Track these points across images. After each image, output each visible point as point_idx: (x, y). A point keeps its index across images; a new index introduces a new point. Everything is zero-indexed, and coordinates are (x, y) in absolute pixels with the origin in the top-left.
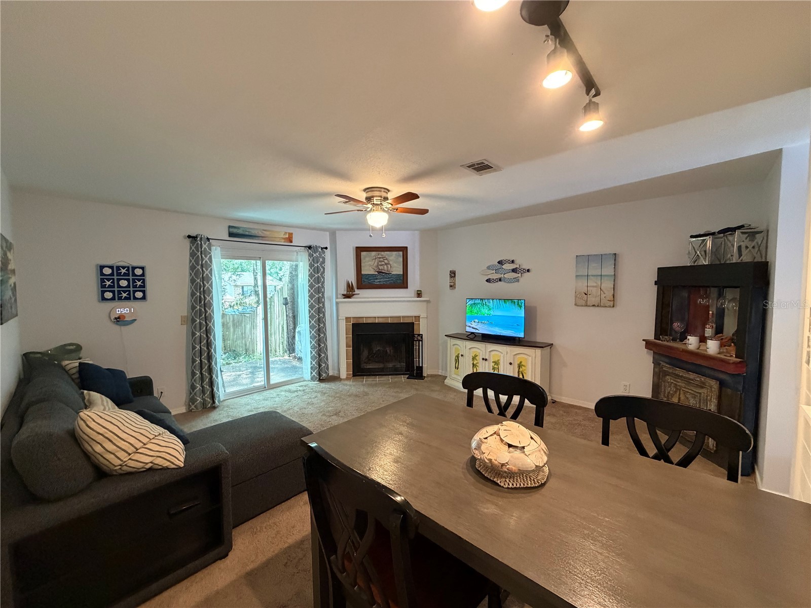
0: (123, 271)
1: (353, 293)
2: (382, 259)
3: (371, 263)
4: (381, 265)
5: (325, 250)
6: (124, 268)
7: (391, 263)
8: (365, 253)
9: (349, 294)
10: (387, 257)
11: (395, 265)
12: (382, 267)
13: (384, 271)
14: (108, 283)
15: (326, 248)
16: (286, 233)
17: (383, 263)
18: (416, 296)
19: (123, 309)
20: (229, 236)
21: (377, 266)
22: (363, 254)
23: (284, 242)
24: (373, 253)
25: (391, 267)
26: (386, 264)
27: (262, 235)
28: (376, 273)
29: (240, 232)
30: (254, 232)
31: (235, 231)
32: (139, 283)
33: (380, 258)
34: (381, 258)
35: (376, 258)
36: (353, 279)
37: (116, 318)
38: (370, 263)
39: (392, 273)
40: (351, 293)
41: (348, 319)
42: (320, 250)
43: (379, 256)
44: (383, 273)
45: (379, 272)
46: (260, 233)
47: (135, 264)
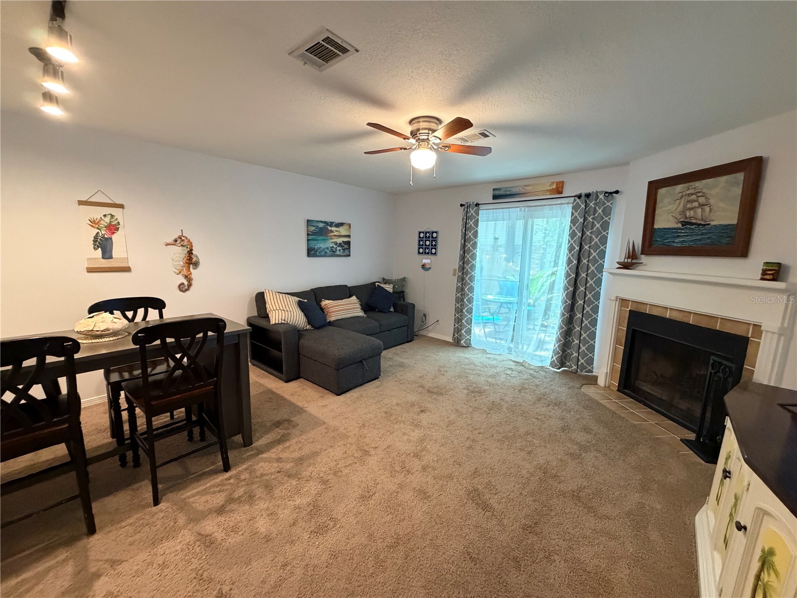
0: (428, 235)
1: (634, 261)
2: (694, 197)
3: (672, 207)
4: (690, 209)
5: (614, 195)
6: (428, 232)
7: (712, 201)
8: (664, 189)
9: (629, 263)
10: (705, 191)
11: (722, 205)
12: (692, 212)
13: (694, 221)
14: (421, 243)
15: (617, 192)
16: (553, 183)
17: (696, 204)
18: (759, 276)
19: (426, 260)
20: (493, 199)
21: (683, 212)
22: (662, 192)
23: (550, 194)
24: (679, 188)
25: (711, 211)
26: (701, 206)
27: (524, 191)
28: (680, 225)
29: (502, 192)
30: (514, 190)
31: (497, 193)
32: (434, 243)
33: (689, 195)
34: (692, 194)
35: (682, 197)
36: (637, 238)
37: (422, 266)
38: (670, 207)
39: (713, 223)
40: (629, 260)
41: (623, 302)
42: (601, 196)
43: (688, 192)
44: (692, 224)
45: (684, 224)
46: (521, 189)
47: (434, 230)
